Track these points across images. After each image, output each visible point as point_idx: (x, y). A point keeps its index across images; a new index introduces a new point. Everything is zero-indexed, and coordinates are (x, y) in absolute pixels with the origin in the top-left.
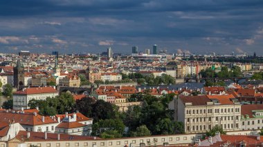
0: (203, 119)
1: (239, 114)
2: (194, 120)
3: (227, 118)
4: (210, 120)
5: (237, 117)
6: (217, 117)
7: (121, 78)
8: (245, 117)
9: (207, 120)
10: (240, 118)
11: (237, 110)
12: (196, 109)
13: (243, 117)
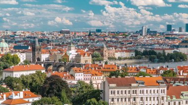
0: (127, 100)
1: (165, 95)
2: (118, 100)
3: (152, 99)
4: (135, 100)
5: (163, 97)
6: (142, 98)
7: (134, 55)
8: (172, 98)
9: (132, 100)
10: (165, 99)
11: (163, 91)
12: (120, 90)
13: (169, 99)
